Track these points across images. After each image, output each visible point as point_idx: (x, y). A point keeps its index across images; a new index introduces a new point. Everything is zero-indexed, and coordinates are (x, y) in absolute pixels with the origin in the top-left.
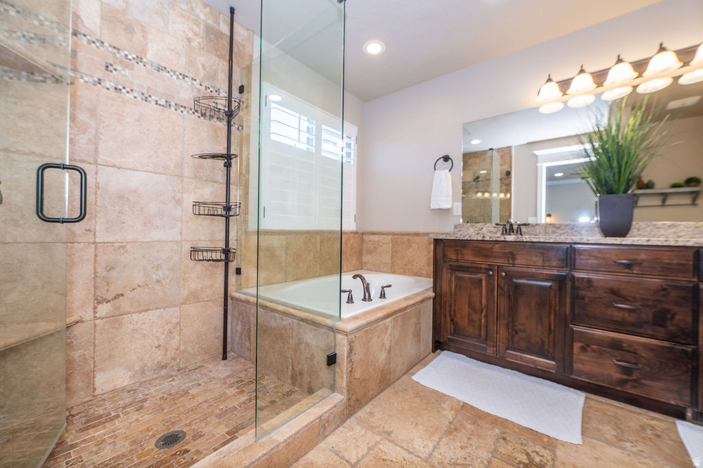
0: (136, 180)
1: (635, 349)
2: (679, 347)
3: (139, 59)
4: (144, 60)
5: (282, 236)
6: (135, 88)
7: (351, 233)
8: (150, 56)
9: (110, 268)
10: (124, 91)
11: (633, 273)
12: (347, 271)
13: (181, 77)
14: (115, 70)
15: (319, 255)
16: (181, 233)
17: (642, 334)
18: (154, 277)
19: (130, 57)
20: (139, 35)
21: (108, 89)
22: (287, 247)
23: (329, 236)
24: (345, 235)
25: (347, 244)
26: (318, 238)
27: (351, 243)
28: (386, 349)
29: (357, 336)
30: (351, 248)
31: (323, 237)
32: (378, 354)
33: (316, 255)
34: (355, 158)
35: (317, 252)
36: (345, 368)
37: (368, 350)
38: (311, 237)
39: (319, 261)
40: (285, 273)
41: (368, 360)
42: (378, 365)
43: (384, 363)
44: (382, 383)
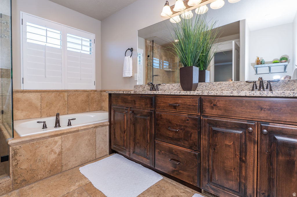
1: (177, 153)
2: (193, 152)
11: (177, 111)
12: (89, 111)
15: (66, 103)
17: (179, 145)
22: (42, 99)
23: (74, 93)
24: (86, 93)
25: (89, 97)
26: (66, 94)
27: (92, 96)
28: (55, 153)
29: (22, 146)
30: (92, 99)
31: (70, 94)
32: (46, 156)
33: (64, 103)
34: (93, 51)
35: (65, 101)
36: (11, 163)
37: (35, 153)
38: (60, 93)
39: (67, 106)
40: (41, 113)
41: (36, 159)
42: (47, 161)
43: (54, 161)
44: (52, 171)
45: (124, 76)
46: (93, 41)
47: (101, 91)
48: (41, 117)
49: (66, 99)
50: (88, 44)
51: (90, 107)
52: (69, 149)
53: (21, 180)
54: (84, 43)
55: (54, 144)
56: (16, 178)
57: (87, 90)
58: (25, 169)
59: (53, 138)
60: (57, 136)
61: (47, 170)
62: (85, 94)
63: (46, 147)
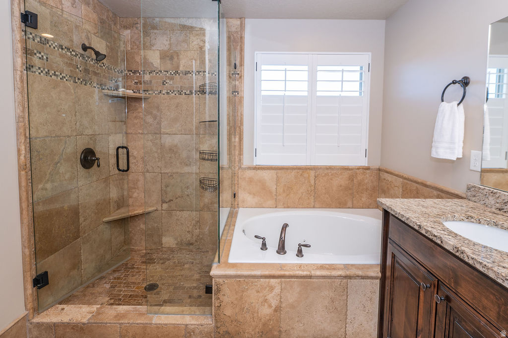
0: (177, 139)
3: (177, 72)
4: (179, 72)
5: (273, 171)
6: (175, 89)
7: (358, 169)
8: (181, 68)
9: (167, 186)
10: (170, 93)
12: (352, 208)
13: (197, 73)
14: (166, 83)
15: (313, 188)
16: (199, 169)
18: (186, 193)
19: (172, 73)
20: (176, 59)
21: (164, 94)
22: (278, 180)
23: (326, 171)
24: (348, 171)
25: (353, 180)
26: (312, 173)
27: (359, 179)
28: (270, 306)
29: (226, 281)
30: (360, 184)
31: (318, 173)
32: (257, 306)
33: (309, 189)
34: (367, 88)
35: (311, 186)
36: (213, 301)
37: (241, 297)
38: (303, 172)
39: (313, 194)
40: (276, 201)
41: (243, 307)
42: (258, 316)
43: (268, 318)
44: (265, 335)
45: (434, 155)
46: (366, 68)
47: (379, 170)
48: (276, 207)
49: (312, 182)
50: (356, 76)
51: (354, 199)
52: (292, 307)
53: (224, 330)
54: (346, 76)
55: (269, 290)
56: (219, 326)
57: (350, 167)
58: (229, 317)
59: (267, 280)
60: (273, 278)
61: (257, 330)
62: (346, 174)
63: (257, 292)
